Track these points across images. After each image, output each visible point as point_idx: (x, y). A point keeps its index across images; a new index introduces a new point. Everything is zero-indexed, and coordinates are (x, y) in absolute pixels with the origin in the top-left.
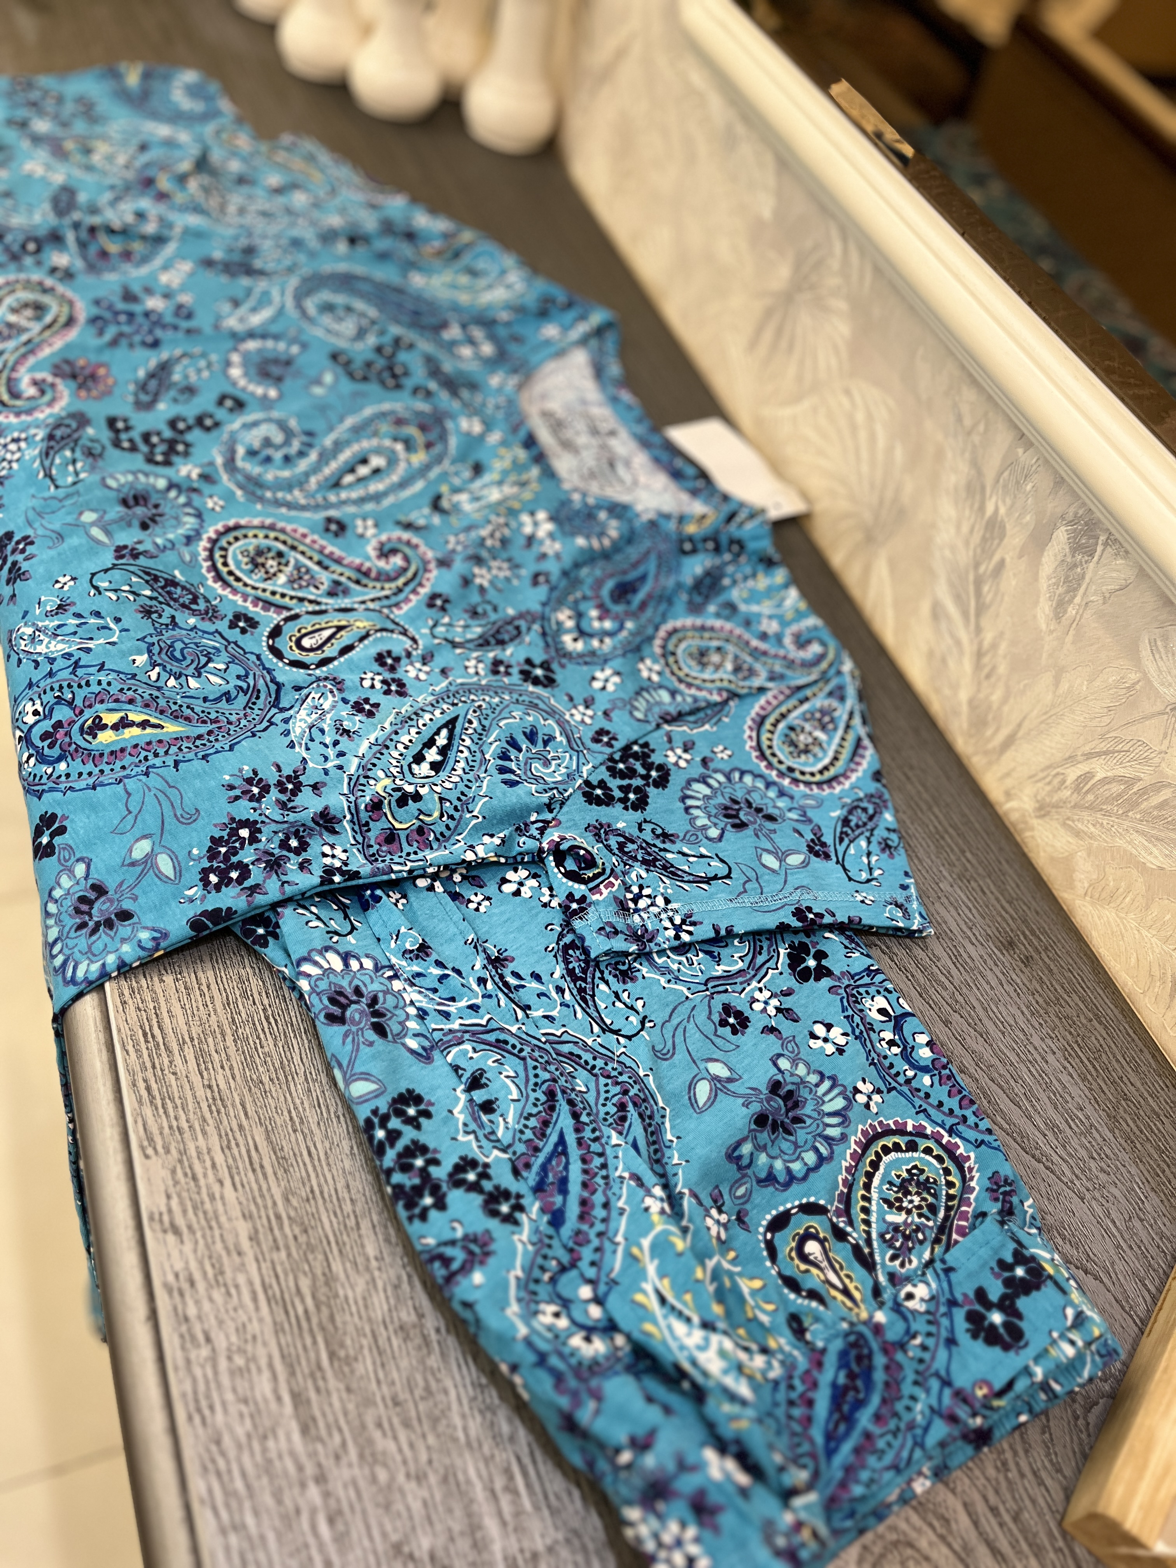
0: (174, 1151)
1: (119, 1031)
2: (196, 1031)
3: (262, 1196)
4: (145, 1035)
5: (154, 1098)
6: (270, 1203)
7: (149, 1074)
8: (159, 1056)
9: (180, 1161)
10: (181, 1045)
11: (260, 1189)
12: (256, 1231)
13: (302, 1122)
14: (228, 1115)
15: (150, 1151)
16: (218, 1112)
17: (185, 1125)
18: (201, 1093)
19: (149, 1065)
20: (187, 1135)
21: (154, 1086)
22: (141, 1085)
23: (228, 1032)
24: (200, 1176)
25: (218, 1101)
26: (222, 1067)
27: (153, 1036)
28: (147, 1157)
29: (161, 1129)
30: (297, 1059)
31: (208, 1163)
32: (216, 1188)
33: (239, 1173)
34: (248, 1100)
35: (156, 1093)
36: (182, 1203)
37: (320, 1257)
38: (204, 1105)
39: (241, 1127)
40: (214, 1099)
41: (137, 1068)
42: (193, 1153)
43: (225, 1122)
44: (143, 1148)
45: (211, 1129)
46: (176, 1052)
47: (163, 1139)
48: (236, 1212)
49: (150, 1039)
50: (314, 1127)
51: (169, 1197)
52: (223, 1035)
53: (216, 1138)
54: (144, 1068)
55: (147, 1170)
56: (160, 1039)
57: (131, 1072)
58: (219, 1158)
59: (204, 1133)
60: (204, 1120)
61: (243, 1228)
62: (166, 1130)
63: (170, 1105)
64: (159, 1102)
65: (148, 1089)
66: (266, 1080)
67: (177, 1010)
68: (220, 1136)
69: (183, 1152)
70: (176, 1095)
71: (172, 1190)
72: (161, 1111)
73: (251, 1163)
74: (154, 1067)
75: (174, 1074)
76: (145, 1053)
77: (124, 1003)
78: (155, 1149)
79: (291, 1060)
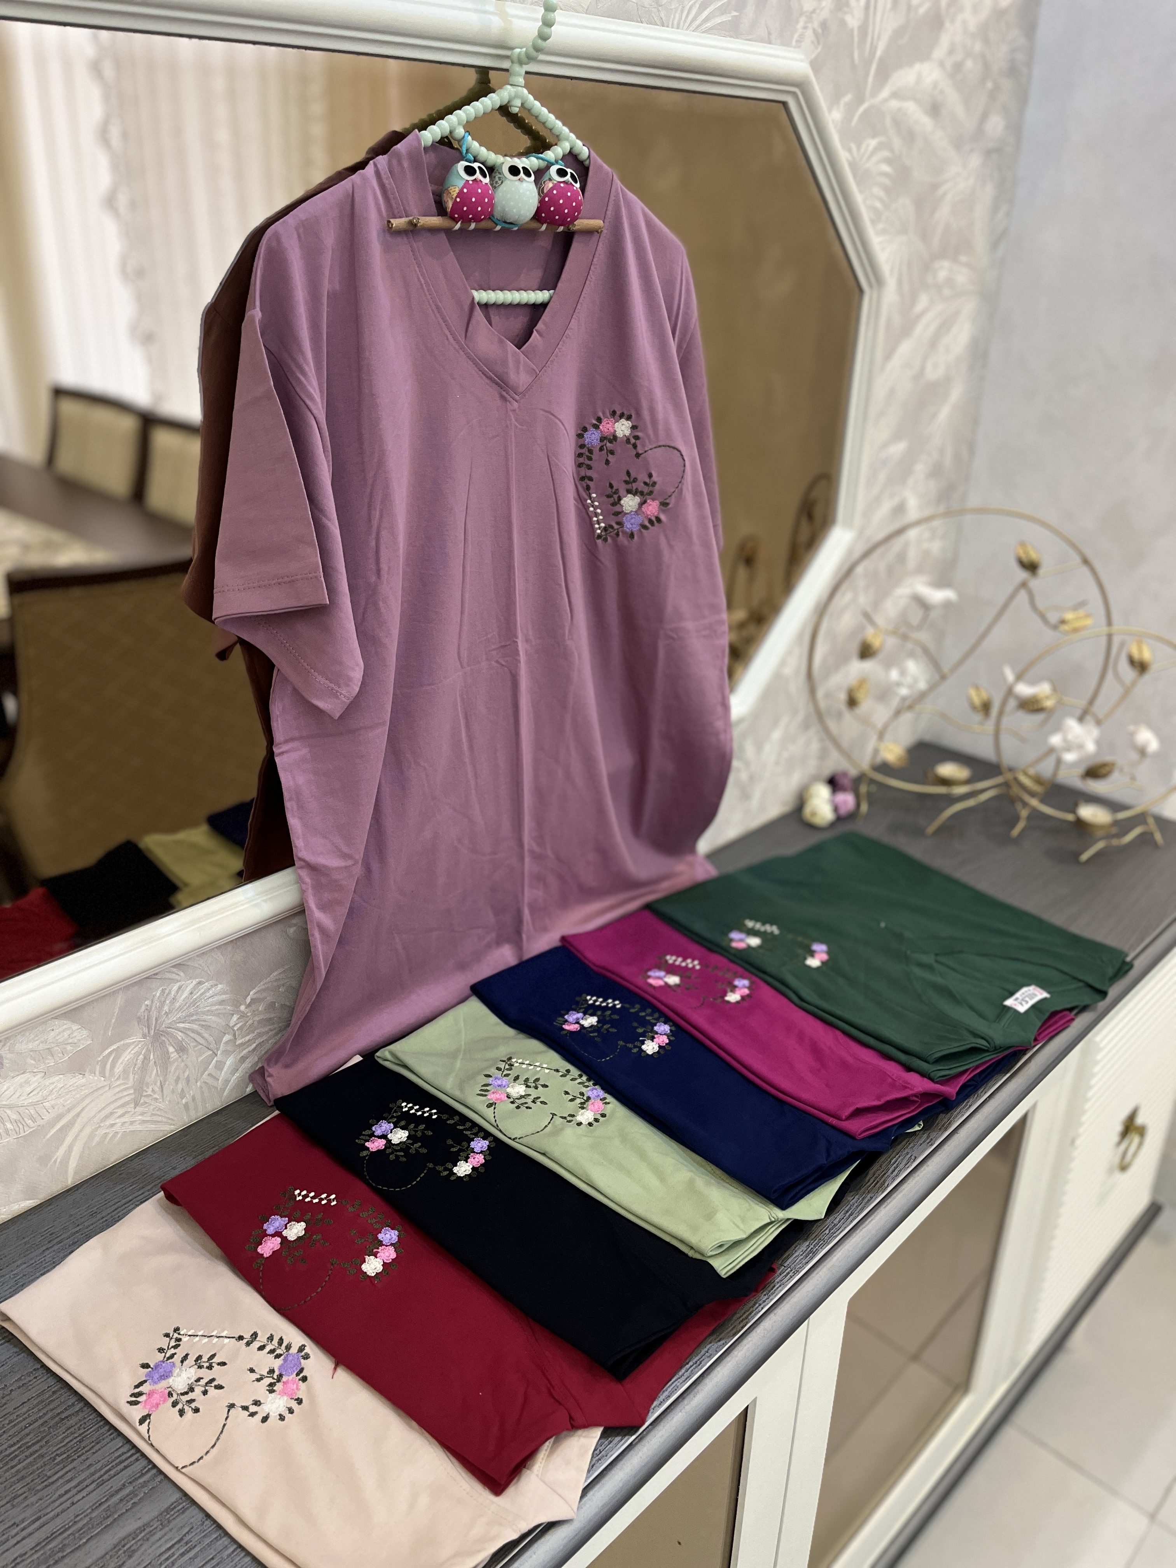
22: (895, 1173)
28: (916, 1157)
29: (902, 1159)
35: (893, 1167)
44: (914, 1161)
49: (876, 1181)
55: (920, 1155)
56: (873, 1178)
57: (894, 1180)
64: (895, 1165)
65: (894, 1171)
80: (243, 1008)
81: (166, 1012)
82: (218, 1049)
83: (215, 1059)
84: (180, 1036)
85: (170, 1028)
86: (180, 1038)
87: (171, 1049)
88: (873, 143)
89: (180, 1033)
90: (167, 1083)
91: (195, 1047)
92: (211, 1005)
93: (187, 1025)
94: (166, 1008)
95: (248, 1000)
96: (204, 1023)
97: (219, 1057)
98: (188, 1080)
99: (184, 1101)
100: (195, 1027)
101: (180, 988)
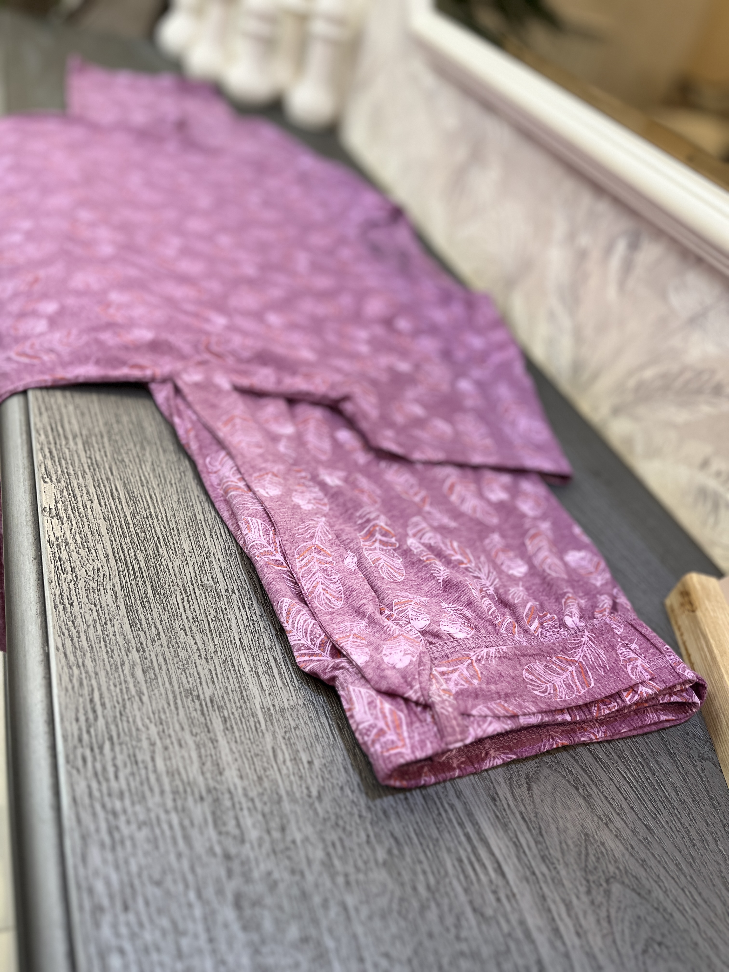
0: (63, 482)
1: (35, 425)
2: (84, 432)
3: (118, 511)
4: (52, 429)
5: (54, 457)
6: (122, 515)
7: (52, 446)
8: (60, 439)
9: (67, 488)
10: (75, 437)
11: (117, 508)
12: (112, 527)
13: (147, 482)
14: (100, 472)
15: (47, 480)
16: (94, 470)
17: (72, 473)
18: (84, 460)
19: (52, 441)
20: (72, 477)
21: (54, 452)
22: (46, 450)
24: (78, 496)
25: (94, 465)
26: (100, 450)
27: (57, 431)
28: (45, 482)
29: (56, 471)
31: (84, 491)
32: (88, 504)
33: (104, 499)
34: (114, 468)
35: (55, 455)
36: (65, 506)
37: (152, 545)
38: (85, 465)
39: (108, 479)
40: (92, 464)
41: (45, 443)
42: (75, 485)
43: (98, 475)
44: (43, 478)
45: (88, 476)
46: (71, 439)
47: (57, 476)
48: (100, 516)
49: (55, 431)
50: (155, 486)
51: (56, 502)
52: (102, 437)
53: (91, 481)
54: (49, 443)
56: (61, 432)
57: (40, 444)
58: (92, 490)
59: (83, 477)
60: (85, 472)
61: (103, 524)
62: (60, 472)
63: (63, 462)
64: (56, 459)
65: (51, 452)
66: (126, 460)
67: (74, 421)
68: (94, 481)
69: (69, 484)
70: (68, 458)
71: (59, 499)
72: (57, 463)
73: (112, 496)
74: (55, 443)
75: (69, 449)
76: (51, 436)
78: (51, 479)
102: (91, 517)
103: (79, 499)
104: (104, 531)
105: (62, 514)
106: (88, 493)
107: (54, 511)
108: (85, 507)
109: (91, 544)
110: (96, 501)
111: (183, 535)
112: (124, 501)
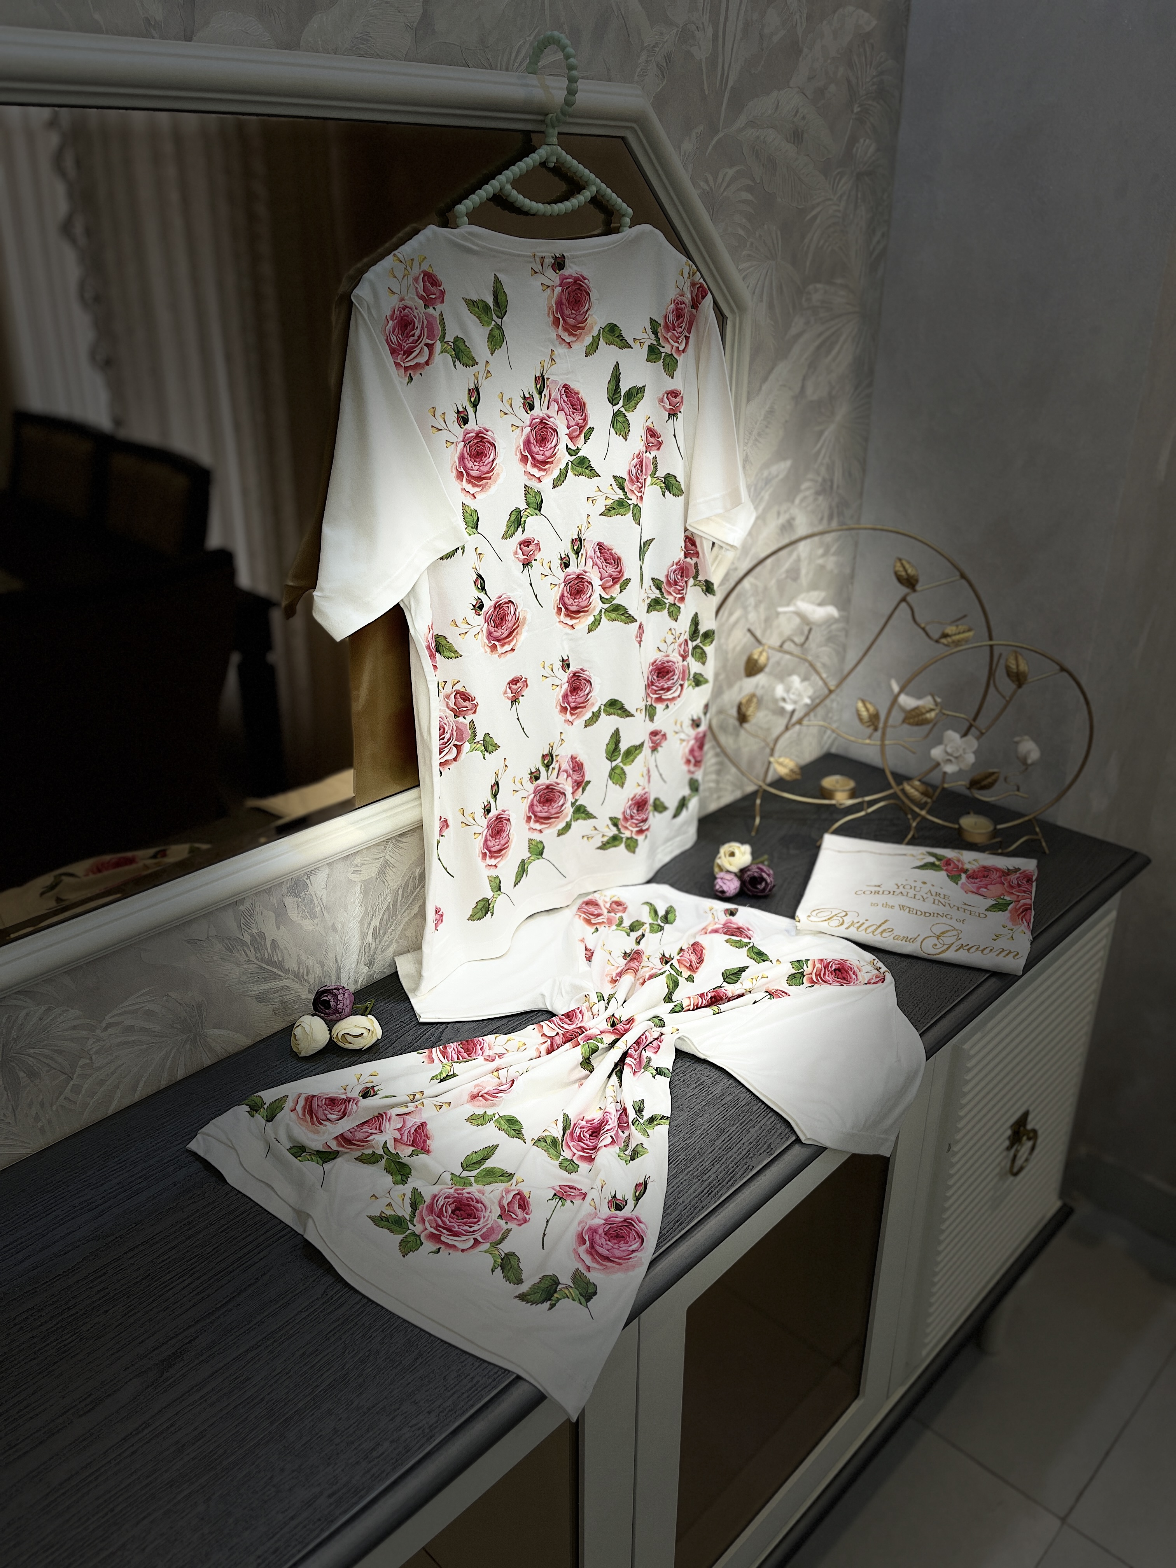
0: (745, 1161)
1: (715, 1202)
3: (738, 1131)
4: (710, 1194)
7: (724, 1183)
15: (750, 1167)
17: (733, 1163)
18: (717, 1166)
19: (721, 1186)
21: (727, 1180)
23: (687, 1171)
24: (747, 1150)
30: (681, 1146)
32: (747, 1144)
34: (708, 1152)
36: (759, 1149)
37: (744, 1108)
38: (721, 1163)
39: (720, 1149)
42: (741, 1156)
45: (728, 1156)
46: (708, 1181)
48: (750, 1135)
50: (702, 1130)
52: (689, 1172)
59: (731, 1157)
61: (753, 1131)
66: (696, 1151)
67: (692, 1190)
76: (717, 1190)
77: (703, 1208)
79: (682, 1148)
80: (98, 1031)
81: (14, 1039)
82: (73, 1073)
83: (71, 1083)
84: (31, 1061)
85: (19, 1054)
86: (30, 1063)
87: (22, 1074)
88: (731, 172)
89: (31, 1059)
90: (20, 1107)
91: (48, 1071)
92: (63, 1031)
93: (37, 1051)
94: (14, 1034)
95: (104, 1025)
96: (56, 1048)
97: (76, 1080)
98: (42, 1104)
99: (40, 1124)
100: (46, 1052)
101: (27, 1014)
102: (754, 1137)
103: (748, 1148)
104: (757, 1128)
105: (766, 1146)
106: (740, 1148)
107: (768, 1151)
108: (750, 1143)
109: (770, 1127)
110: (742, 1142)
111: (723, 1102)
112: (728, 1134)
